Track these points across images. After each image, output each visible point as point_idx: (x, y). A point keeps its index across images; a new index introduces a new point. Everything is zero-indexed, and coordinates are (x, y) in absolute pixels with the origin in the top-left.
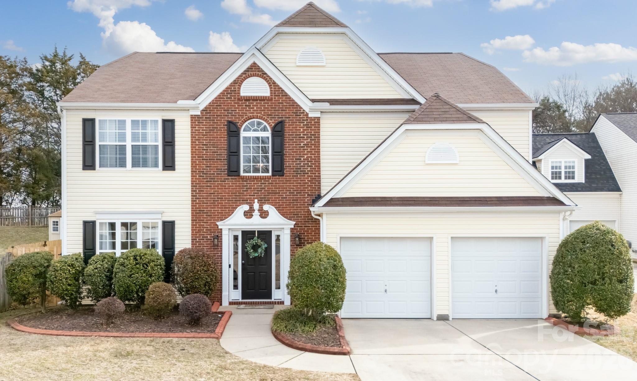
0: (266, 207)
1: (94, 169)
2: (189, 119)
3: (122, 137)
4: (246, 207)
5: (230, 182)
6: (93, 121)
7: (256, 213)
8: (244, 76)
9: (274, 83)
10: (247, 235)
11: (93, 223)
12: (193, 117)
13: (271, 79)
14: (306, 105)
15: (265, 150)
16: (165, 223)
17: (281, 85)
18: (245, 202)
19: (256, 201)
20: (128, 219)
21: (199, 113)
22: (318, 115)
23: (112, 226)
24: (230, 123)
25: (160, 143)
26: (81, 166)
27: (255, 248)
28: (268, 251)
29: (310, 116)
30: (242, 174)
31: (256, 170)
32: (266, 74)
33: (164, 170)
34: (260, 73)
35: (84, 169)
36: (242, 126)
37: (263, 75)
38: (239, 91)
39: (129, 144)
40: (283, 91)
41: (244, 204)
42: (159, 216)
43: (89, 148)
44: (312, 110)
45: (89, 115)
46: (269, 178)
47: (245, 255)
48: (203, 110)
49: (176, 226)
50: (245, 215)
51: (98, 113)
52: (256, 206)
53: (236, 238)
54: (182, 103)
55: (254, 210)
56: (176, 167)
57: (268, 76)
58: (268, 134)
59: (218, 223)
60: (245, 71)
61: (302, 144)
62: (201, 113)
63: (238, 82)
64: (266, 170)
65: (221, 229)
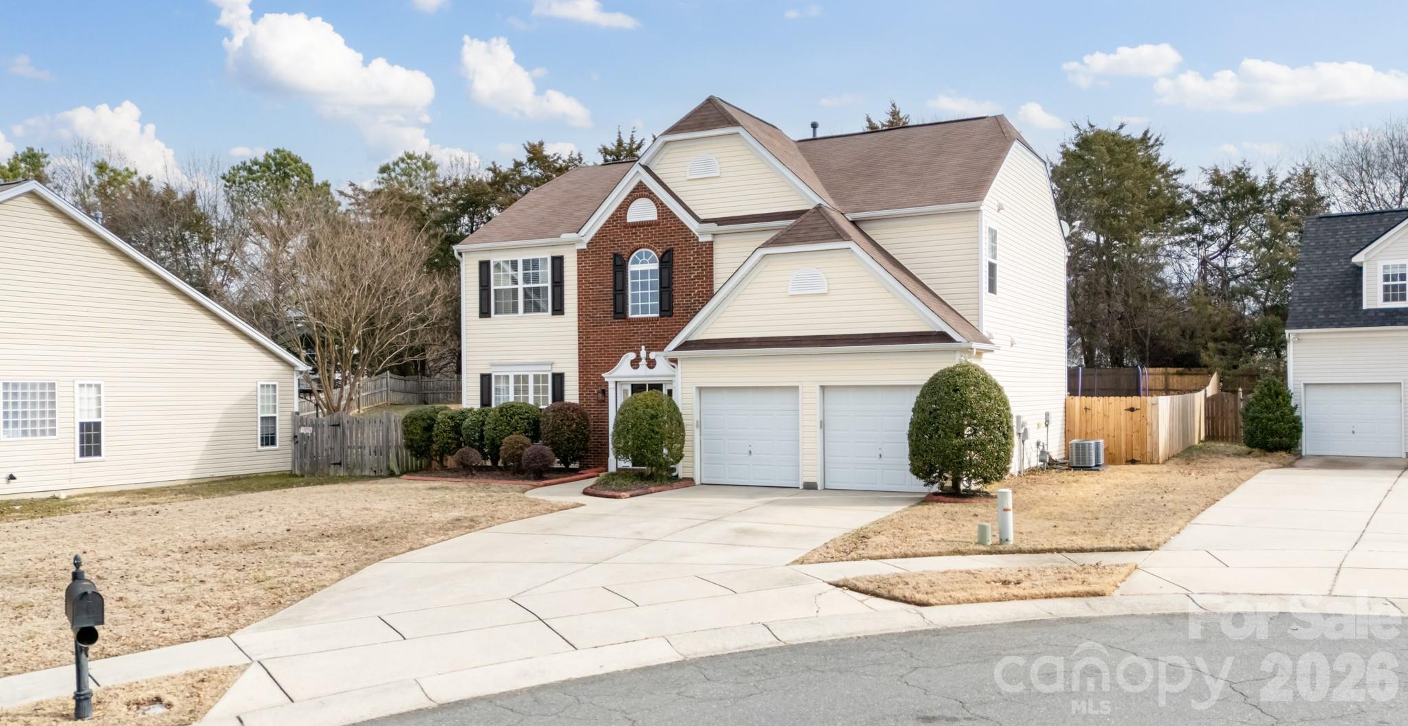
0: (652, 355)
1: (490, 316)
2: (576, 254)
3: (516, 279)
4: (632, 356)
5: (617, 326)
6: (488, 264)
7: (643, 362)
8: (630, 198)
9: (662, 203)
10: (636, 390)
11: (490, 376)
12: (579, 252)
13: (658, 199)
14: (695, 228)
15: (654, 285)
16: (554, 375)
17: (669, 206)
18: (632, 349)
19: (643, 347)
20: (521, 371)
21: (585, 247)
22: (709, 238)
23: (506, 380)
24: (616, 256)
25: (549, 285)
26: (478, 314)
29: (700, 240)
31: (644, 309)
32: (653, 193)
33: (553, 314)
34: (646, 193)
35: (480, 317)
36: (629, 259)
37: (650, 195)
38: (626, 216)
39: (521, 286)
40: (671, 212)
41: (630, 351)
42: (549, 368)
43: (485, 293)
44: (702, 233)
45: (484, 257)
46: (657, 319)
48: (589, 243)
49: (566, 379)
50: (632, 365)
51: (493, 254)
53: (625, 392)
54: (566, 237)
55: (641, 359)
56: (566, 311)
57: (655, 196)
58: (656, 266)
59: (603, 375)
60: (631, 192)
62: (588, 246)
63: (624, 206)
64: (654, 309)
65: (607, 382)
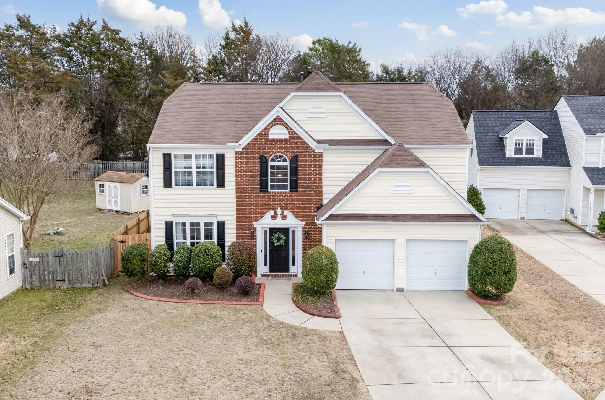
0: (286, 213)
1: (171, 187)
2: (235, 154)
3: (190, 166)
4: (272, 213)
5: (262, 196)
6: (170, 155)
7: (279, 217)
8: (271, 125)
9: (292, 129)
10: (273, 231)
11: (172, 223)
12: (237, 153)
13: (289, 126)
14: (313, 145)
15: (285, 174)
16: (218, 223)
17: (296, 131)
18: (271, 209)
19: (279, 208)
20: (195, 220)
21: (241, 150)
22: (321, 151)
23: (184, 224)
24: (261, 156)
25: (215, 170)
26: (163, 185)
27: (278, 239)
28: (287, 241)
29: (315, 151)
30: (269, 190)
31: (279, 187)
32: (286, 123)
33: (217, 187)
34: (282, 123)
35: (164, 187)
36: (269, 158)
37: (284, 124)
38: (268, 135)
39: (194, 170)
40: (297, 134)
42: (215, 218)
43: (168, 172)
44: (317, 148)
45: (167, 151)
46: (287, 193)
47: (272, 244)
48: (243, 148)
49: (226, 225)
50: (271, 218)
51: (173, 150)
52: (279, 211)
53: (265, 232)
54: (229, 144)
55: (278, 215)
56: (226, 185)
57: (287, 125)
58: (287, 164)
59: (253, 223)
60: (272, 121)
61: (310, 170)
63: (267, 129)
64: (285, 187)
65: (256, 227)
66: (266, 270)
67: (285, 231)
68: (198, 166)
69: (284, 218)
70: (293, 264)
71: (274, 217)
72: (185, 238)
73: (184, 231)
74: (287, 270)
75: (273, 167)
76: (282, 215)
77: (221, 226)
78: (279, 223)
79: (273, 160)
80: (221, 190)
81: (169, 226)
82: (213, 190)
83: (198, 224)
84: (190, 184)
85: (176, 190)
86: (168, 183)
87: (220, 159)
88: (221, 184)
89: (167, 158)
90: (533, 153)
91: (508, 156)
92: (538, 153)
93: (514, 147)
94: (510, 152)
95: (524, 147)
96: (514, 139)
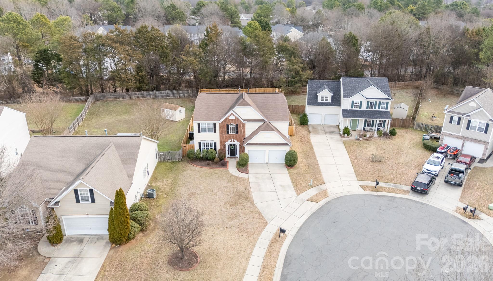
0: (234, 140)
3: (206, 127)
4: (230, 140)
5: (227, 135)
6: (200, 124)
7: (232, 141)
10: (231, 145)
12: (220, 123)
14: (243, 121)
15: (234, 129)
17: (237, 117)
18: (230, 139)
19: (232, 138)
22: (245, 123)
23: (204, 143)
24: (227, 124)
25: (213, 128)
27: (232, 147)
28: (235, 148)
29: (243, 123)
30: (229, 134)
31: (232, 133)
35: (198, 133)
37: (234, 115)
38: (229, 118)
39: (207, 128)
42: (213, 141)
43: (199, 129)
47: (230, 149)
48: (222, 122)
49: (217, 143)
51: (201, 122)
52: (232, 140)
53: (228, 145)
54: (217, 121)
58: (235, 126)
59: (225, 143)
60: (230, 114)
61: (242, 128)
63: (229, 116)
64: (234, 133)
66: (229, 156)
67: (234, 145)
68: (208, 127)
69: (234, 142)
70: (237, 154)
71: (231, 141)
72: (204, 147)
73: (204, 145)
74: (235, 156)
75: (230, 127)
76: (233, 141)
77: (215, 144)
78: (232, 143)
79: (230, 125)
80: (215, 133)
81: (200, 144)
82: (212, 134)
83: (208, 143)
84: (206, 132)
85: (201, 133)
86: (199, 131)
87: (215, 125)
88: (215, 132)
89: (199, 125)
90: (328, 101)
91: (318, 101)
92: (330, 101)
93: (321, 98)
94: (319, 100)
95: (325, 98)
96: (321, 95)
